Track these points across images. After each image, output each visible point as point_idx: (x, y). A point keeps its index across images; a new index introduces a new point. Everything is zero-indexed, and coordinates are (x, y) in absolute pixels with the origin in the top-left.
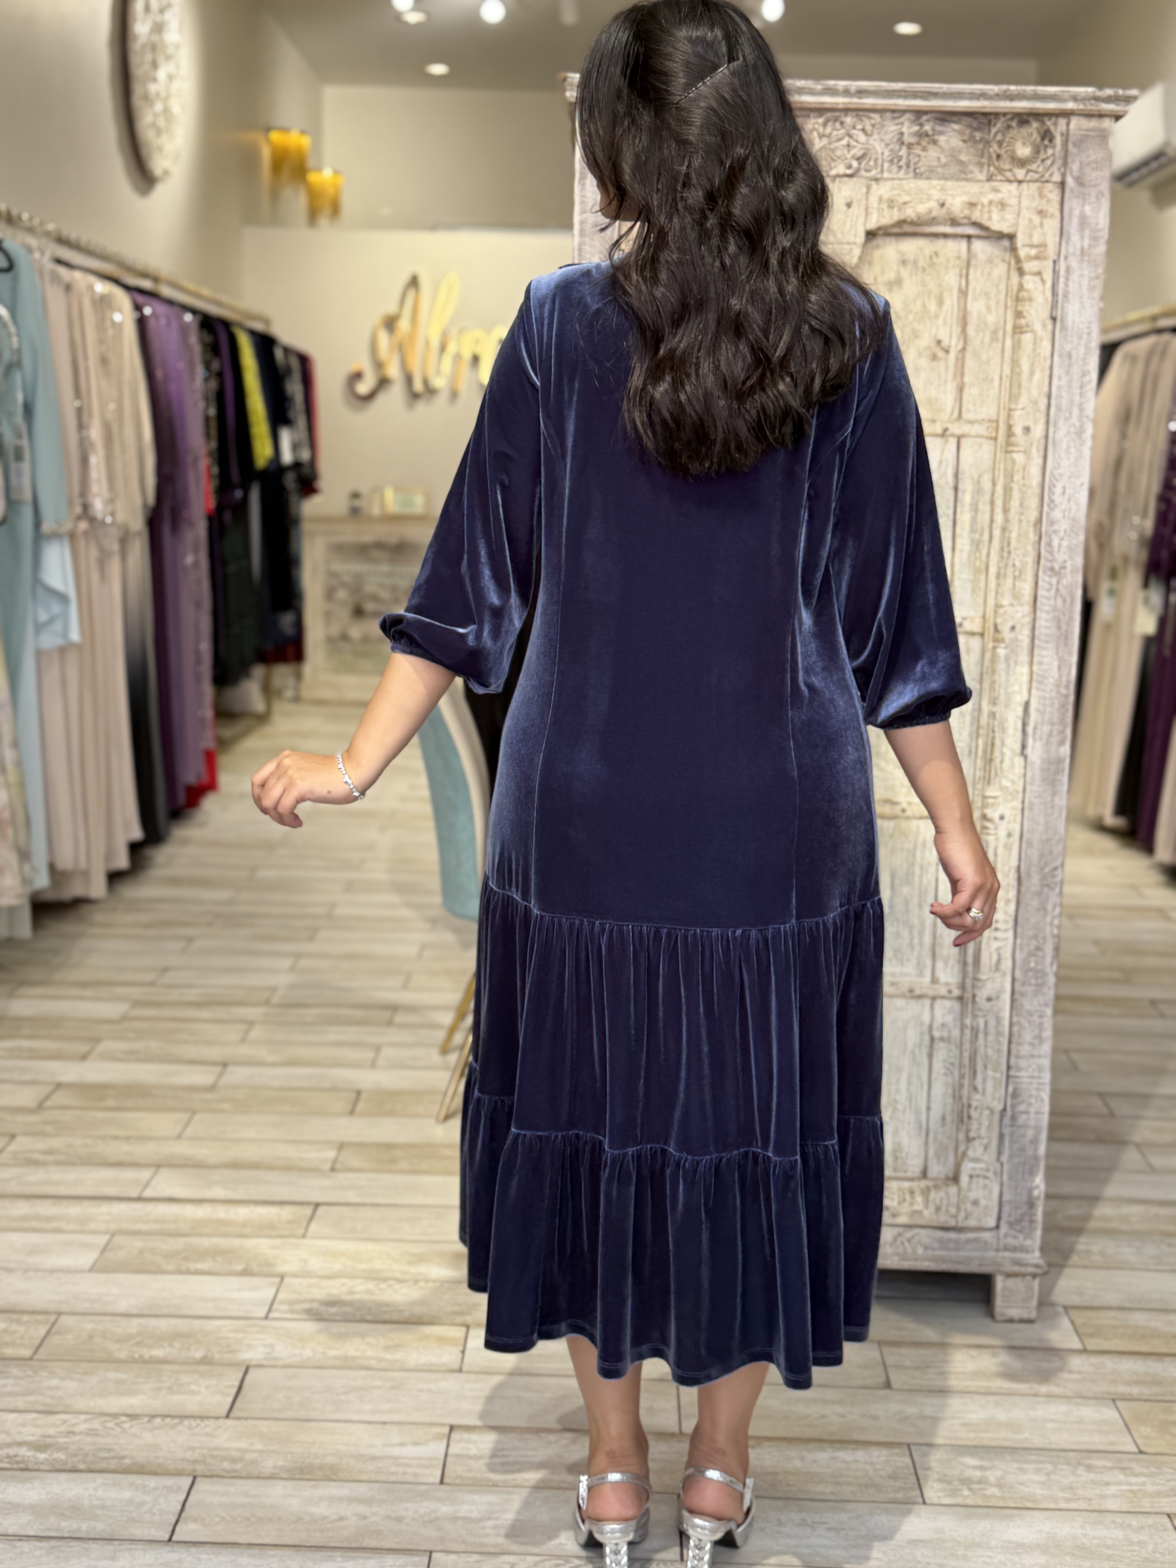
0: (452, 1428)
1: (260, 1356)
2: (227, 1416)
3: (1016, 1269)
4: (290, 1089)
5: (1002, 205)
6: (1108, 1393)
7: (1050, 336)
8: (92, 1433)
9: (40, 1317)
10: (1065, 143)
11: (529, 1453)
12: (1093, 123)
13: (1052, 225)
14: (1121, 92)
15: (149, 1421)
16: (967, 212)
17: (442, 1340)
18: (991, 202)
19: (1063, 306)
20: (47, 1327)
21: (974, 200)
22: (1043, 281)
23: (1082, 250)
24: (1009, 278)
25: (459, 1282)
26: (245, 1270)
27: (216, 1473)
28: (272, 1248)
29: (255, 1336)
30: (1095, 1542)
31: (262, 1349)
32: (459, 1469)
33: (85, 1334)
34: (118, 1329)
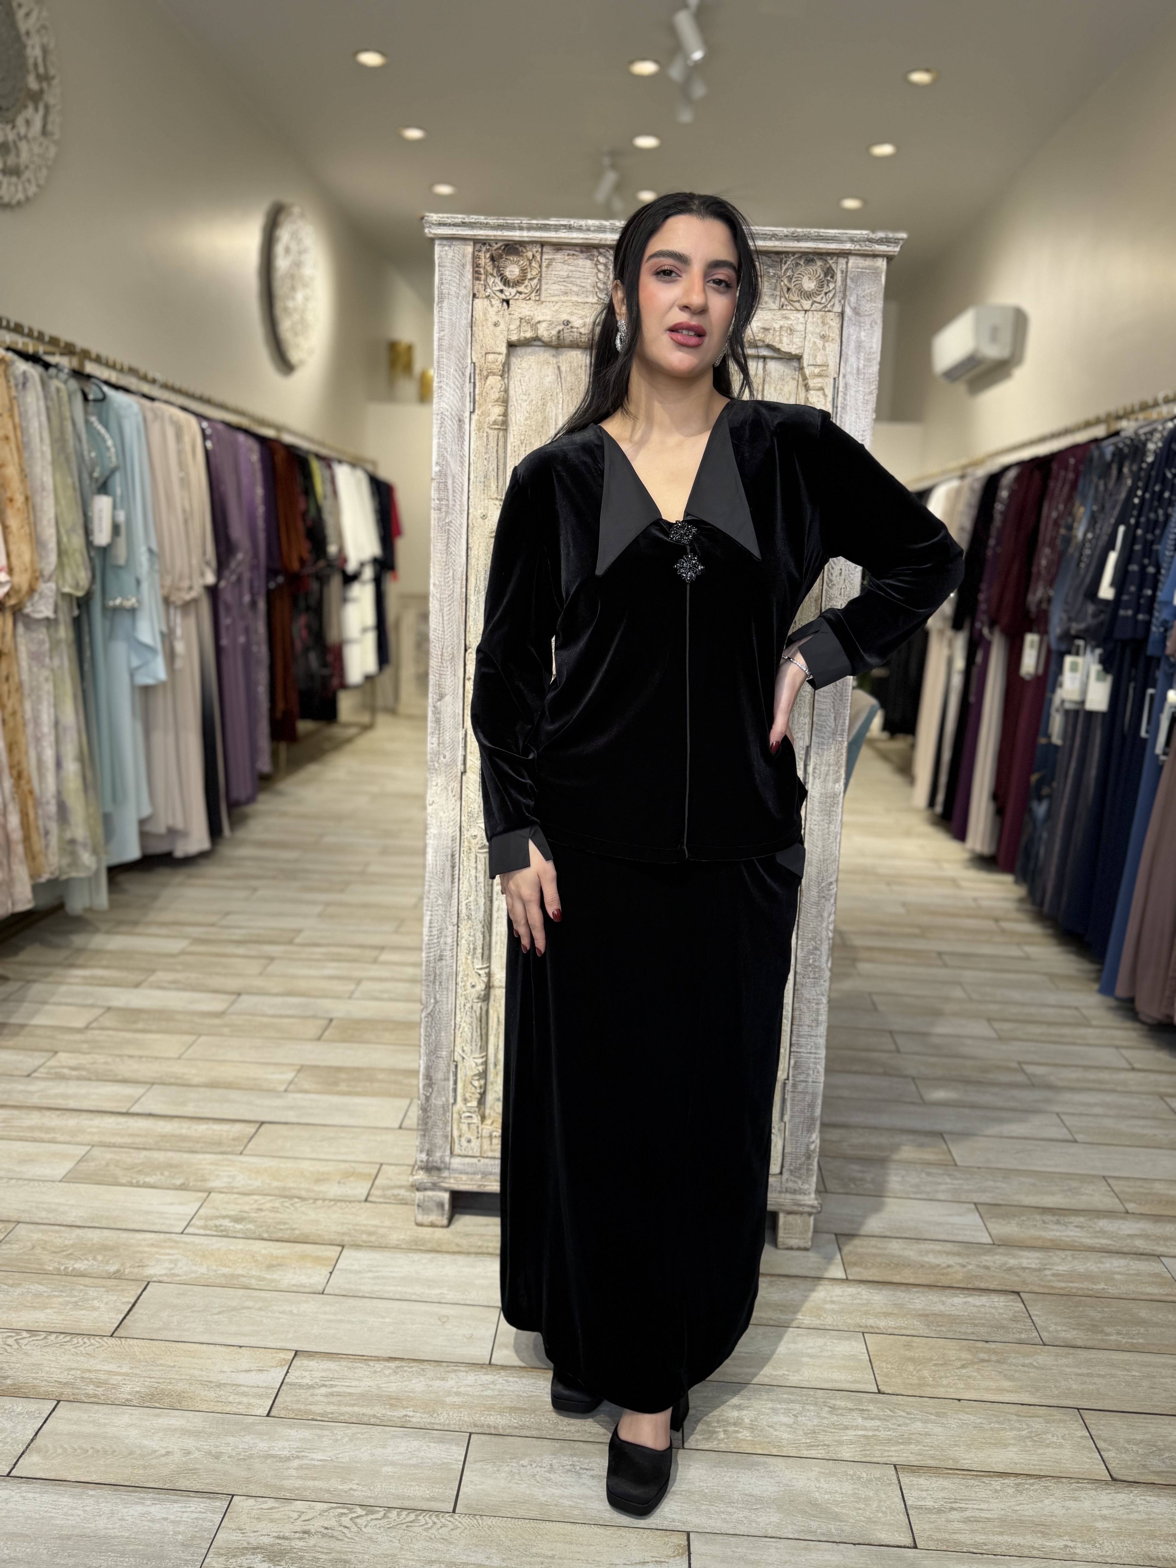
0: (296, 1353)
1: (163, 1272)
3: (795, 1208)
5: (791, 330)
6: (860, 1327)
10: (845, 279)
11: (354, 1383)
12: (868, 262)
13: (833, 348)
14: (891, 235)
15: (45, 1338)
16: (762, 336)
17: (318, 1260)
18: (781, 328)
19: (841, 417)
21: (767, 326)
22: (825, 396)
23: (858, 369)
24: (797, 393)
25: (350, 1202)
26: (183, 1184)
27: (78, 1397)
28: (211, 1164)
29: (168, 1251)
30: (826, 1497)
31: (167, 1265)
32: (288, 1399)
33: (29, 1244)
34: (58, 1240)
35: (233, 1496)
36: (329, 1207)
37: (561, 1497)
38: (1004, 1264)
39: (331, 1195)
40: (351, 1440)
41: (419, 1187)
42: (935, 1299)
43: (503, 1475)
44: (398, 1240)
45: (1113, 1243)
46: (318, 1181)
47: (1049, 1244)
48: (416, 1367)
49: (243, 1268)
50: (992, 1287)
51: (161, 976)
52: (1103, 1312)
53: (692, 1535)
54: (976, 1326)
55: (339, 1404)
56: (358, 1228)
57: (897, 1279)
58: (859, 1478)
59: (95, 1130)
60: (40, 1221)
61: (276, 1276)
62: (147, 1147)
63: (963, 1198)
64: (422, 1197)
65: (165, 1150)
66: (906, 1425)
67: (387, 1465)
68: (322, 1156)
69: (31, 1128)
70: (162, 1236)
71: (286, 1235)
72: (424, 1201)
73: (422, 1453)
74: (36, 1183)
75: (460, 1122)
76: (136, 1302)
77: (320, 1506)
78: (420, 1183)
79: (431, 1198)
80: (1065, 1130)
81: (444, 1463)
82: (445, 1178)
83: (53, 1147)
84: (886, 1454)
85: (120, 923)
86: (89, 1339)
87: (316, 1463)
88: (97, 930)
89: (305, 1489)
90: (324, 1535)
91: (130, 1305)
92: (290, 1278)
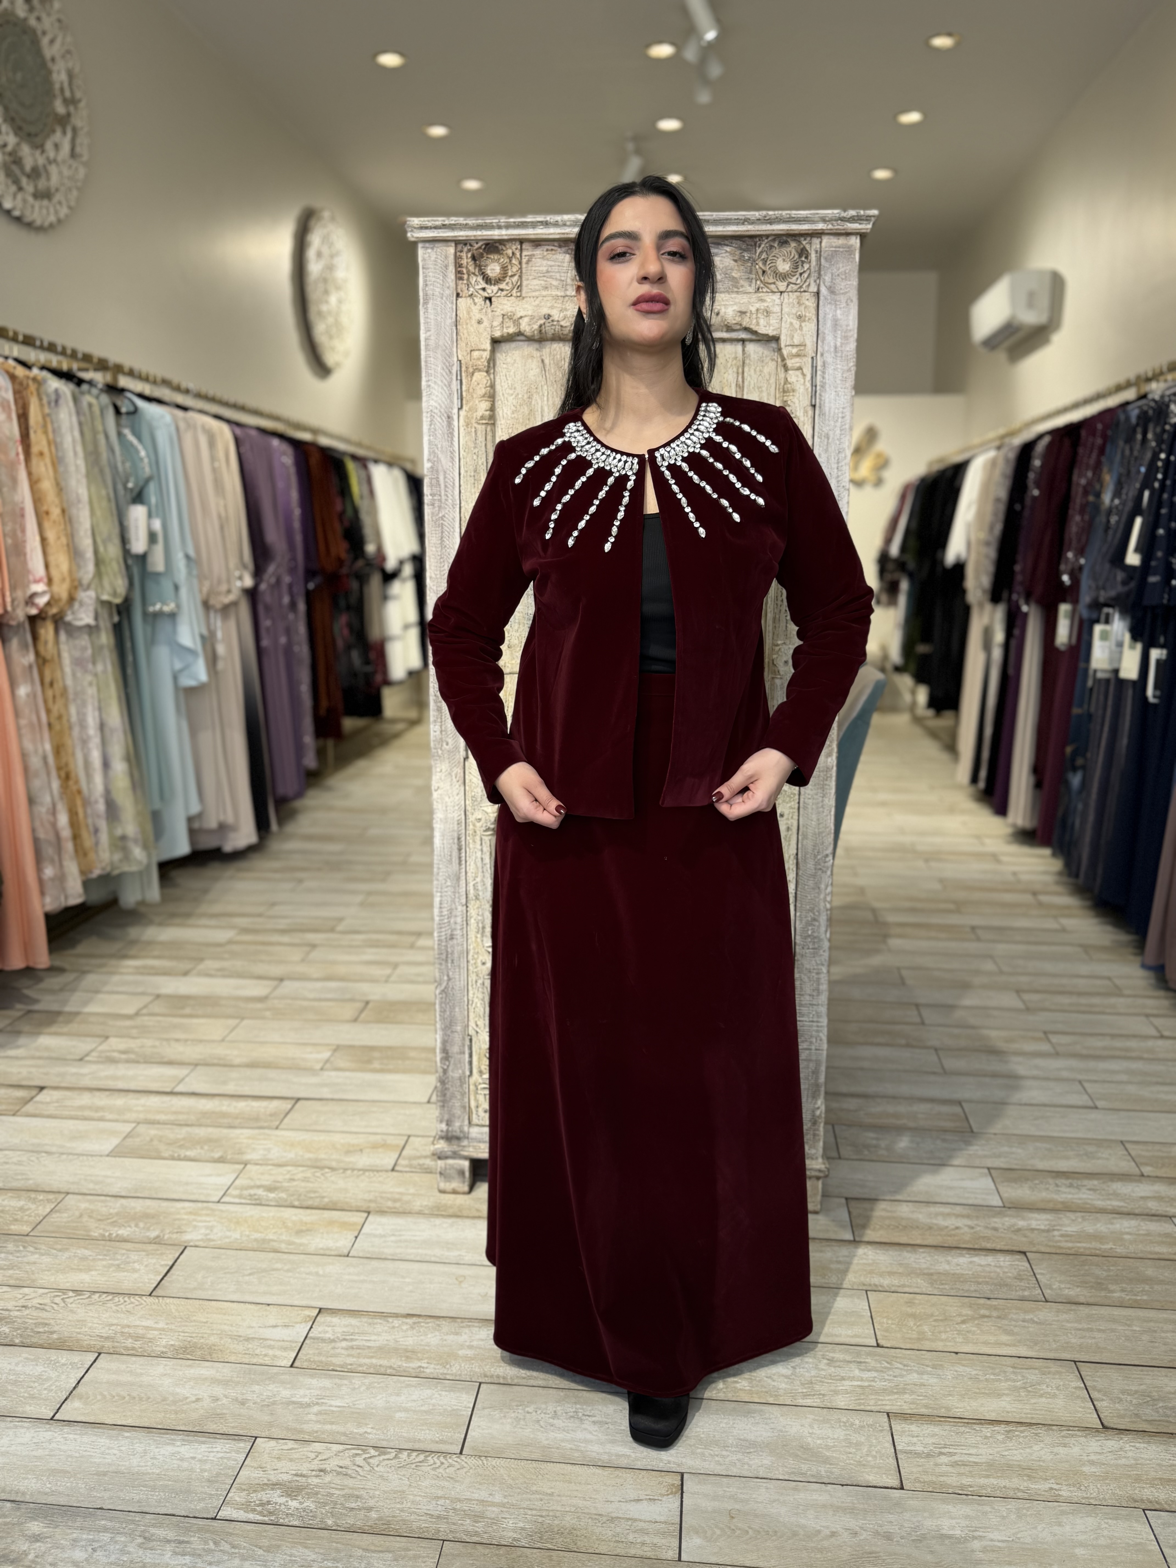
0: (320, 1310)
1: (200, 1237)
2: (150, 1295)
4: (320, 1000)
5: (768, 313)
6: (864, 1285)
7: (811, 420)
8: (41, 1308)
9: (51, 1196)
10: (819, 259)
11: (373, 1338)
12: (842, 241)
13: (810, 327)
14: (862, 212)
15: (89, 1297)
16: (738, 319)
17: (345, 1225)
18: (757, 310)
19: (820, 395)
20: (53, 1206)
21: (743, 309)
22: (804, 375)
23: (836, 348)
24: (777, 374)
25: (378, 1171)
26: (221, 1157)
27: (118, 1350)
28: (249, 1138)
29: (204, 1218)
30: (819, 1442)
31: (203, 1231)
32: (311, 1352)
33: (77, 1213)
34: (104, 1209)
35: (256, 1438)
36: (358, 1176)
37: (563, 1441)
38: (1013, 1225)
39: (360, 1165)
40: (368, 1389)
41: (440, 1156)
42: (941, 1259)
43: (509, 1420)
44: (421, 1206)
45: (1126, 1205)
46: (348, 1152)
47: (1060, 1206)
48: (431, 1323)
49: (275, 1233)
50: (998, 1247)
51: (210, 964)
52: (1109, 1270)
53: (685, 1476)
54: (979, 1283)
55: (359, 1356)
56: (384, 1195)
57: (904, 1240)
58: (852, 1424)
59: (140, 1108)
60: (87, 1192)
61: (304, 1240)
62: (189, 1123)
63: (977, 1162)
64: (443, 1165)
65: (207, 1126)
66: (902, 1376)
67: (400, 1411)
68: (354, 1129)
69: (81, 1108)
70: (200, 1205)
71: (316, 1203)
72: (446, 1169)
73: (434, 1401)
74: (85, 1158)
75: (476, 1093)
76: (173, 1265)
77: (336, 1448)
78: (441, 1152)
79: (452, 1167)
80: (1086, 1097)
81: (454, 1410)
82: (464, 1146)
83: (102, 1125)
84: (880, 1403)
85: (173, 915)
86: (129, 1298)
87: (334, 1409)
88: (151, 923)
89: (323, 1433)
90: (339, 1473)
91: (168, 1268)
92: (317, 1242)
